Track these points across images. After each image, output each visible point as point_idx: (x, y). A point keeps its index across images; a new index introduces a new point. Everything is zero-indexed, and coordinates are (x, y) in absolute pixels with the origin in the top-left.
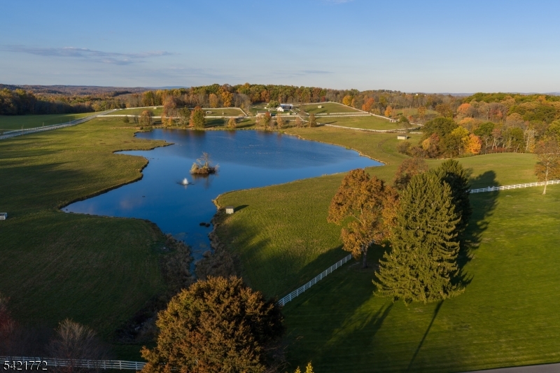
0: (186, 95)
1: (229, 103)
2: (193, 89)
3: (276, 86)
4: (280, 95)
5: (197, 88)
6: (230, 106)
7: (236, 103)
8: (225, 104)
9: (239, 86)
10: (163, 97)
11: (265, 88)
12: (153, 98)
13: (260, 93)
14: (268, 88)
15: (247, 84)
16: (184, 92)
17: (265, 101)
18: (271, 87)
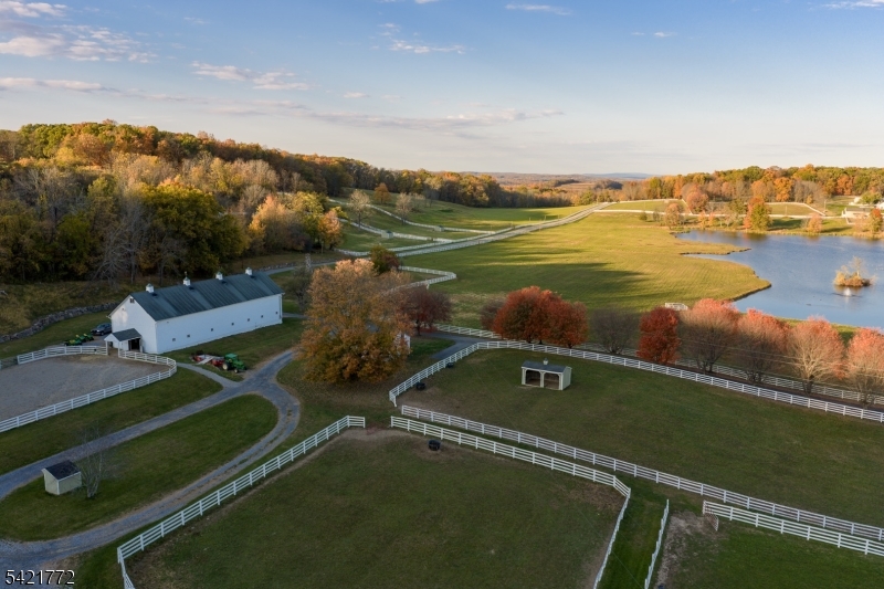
0: (711, 183)
1: (787, 196)
2: (719, 174)
3: (865, 169)
4: (872, 183)
5: (725, 174)
6: (787, 200)
7: (797, 196)
8: (778, 197)
9: (796, 170)
10: (676, 186)
11: (845, 172)
12: (661, 187)
13: (835, 181)
14: (849, 173)
15: (810, 167)
16: (708, 179)
17: (843, 193)
18: (854, 170)
